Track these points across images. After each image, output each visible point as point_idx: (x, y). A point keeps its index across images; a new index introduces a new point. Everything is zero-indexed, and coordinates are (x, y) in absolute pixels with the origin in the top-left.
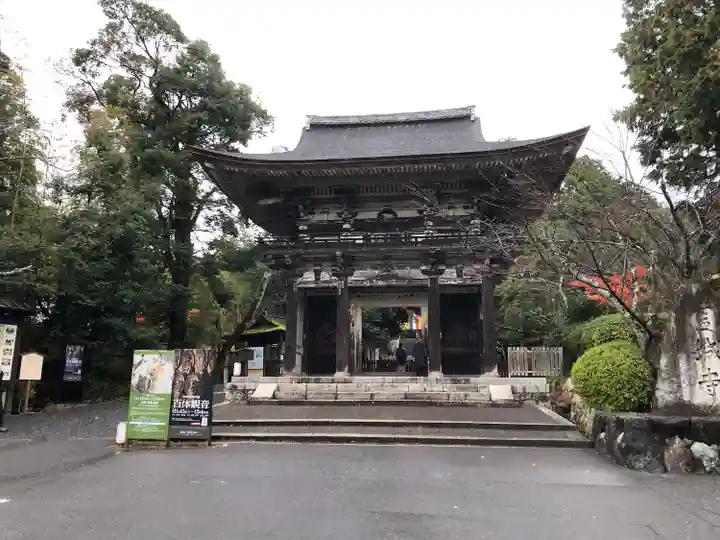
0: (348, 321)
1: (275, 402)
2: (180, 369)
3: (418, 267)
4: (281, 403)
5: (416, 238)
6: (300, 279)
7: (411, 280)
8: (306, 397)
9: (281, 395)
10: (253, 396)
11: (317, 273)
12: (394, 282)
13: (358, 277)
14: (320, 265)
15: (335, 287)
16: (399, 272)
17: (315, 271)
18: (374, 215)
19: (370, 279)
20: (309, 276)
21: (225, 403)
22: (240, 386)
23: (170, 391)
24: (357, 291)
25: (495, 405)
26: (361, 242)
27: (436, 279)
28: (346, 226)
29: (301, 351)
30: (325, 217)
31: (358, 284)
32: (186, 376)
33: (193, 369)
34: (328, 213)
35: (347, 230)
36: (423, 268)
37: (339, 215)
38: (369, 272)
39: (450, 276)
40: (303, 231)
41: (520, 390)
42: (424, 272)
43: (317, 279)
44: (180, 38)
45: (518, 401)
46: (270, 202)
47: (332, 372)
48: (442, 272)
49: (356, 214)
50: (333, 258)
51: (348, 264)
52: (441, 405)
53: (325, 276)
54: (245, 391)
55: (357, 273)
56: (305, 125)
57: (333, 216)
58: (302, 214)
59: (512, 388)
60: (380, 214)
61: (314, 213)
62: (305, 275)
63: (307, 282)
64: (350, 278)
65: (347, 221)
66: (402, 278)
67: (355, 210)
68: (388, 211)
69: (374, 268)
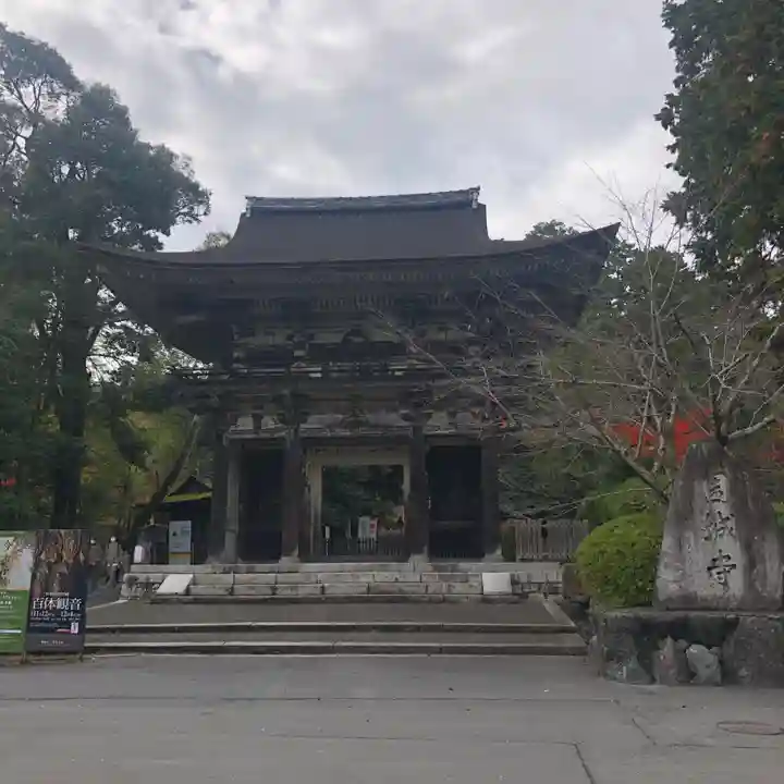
0: (303, 485)
1: (188, 598)
2: (43, 557)
3: (395, 410)
4: (197, 601)
5: (394, 371)
6: (233, 428)
7: (387, 427)
8: (231, 591)
9: (196, 590)
10: (159, 591)
11: (257, 419)
12: (361, 431)
13: (313, 424)
14: (261, 408)
15: (283, 439)
16: (370, 417)
17: (254, 416)
18: (338, 339)
19: (329, 427)
20: (245, 423)
21: (120, 601)
22: (142, 578)
23: (28, 587)
24: (314, 443)
25: (487, 600)
26: (319, 375)
27: (420, 428)
28: (298, 353)
29: (234, 526)
30: (270, 340)
31: (315, 434)
32: (50, 566)
33: (60, 557)
34: (273, 334)
35: (299, 359)
36: (404, 411)
37: (289, 337)
38: (328, 418)
39: (439, 424)
40: (238, 360)
41: (524, 579)
42: (406, 418)
43: (258, 427)
44: (71, 84)
45: (519, 593)
46: (193, 318)
47: (276, 558)
48: (429, 416)
49: (312, 337)
50: (278, 400)
51: (299, 407)
52: (416, 601)
53: (269, 423)
54: (149, 585)
55: (311, 419)
56: (244, 211)
57: (279, 339)
58: (236, 337)
59: (512, 576)
60: (345, 340)
61: (253, 335)
62: (240, 421)
63: (242, 432)
64: (302, 426)
65: (300, 346)
66: (376, 426)
67: (311, 331)
68: (357, 333)
69: (337, 412)
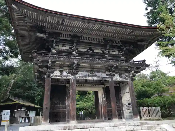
3: (104, 73)
6: (53, 74)
7: (102, 78)
11: (61, 72)
12: (95, 78)
13: (80, 75)
14: (63, 68)
15: (70, 79)
16: (97, 74)
18: (85, 50)
20: (57, 73)
27: (112, 78)
31: (81, 78)
34: (65, 47)
35: (74, 55)
36: (107, 73)
37: (71, 48)
39: (117, 78)
42: (107, 75)
43: (61, 75)
48: (114, 75)
49: (77, 49)
53: (65, 74)
55: (80, 73)
57: (67, 48)
58: (54, 45)
60: (87, 50)
61: (59, 46)
62: (55, 72)
63: (56, 76)
64: (77, 75)
65: (74, 51)
66: (99, 77)
67: (77, 47)
68: (91, 49)
69: (87, 71)
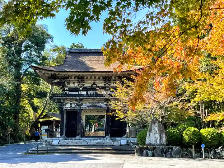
1: (59, 145)
3: (103, 103)
4: (61, 145)
6: (65, 107)
7: (101, 107)
8: (68, 144)
9: (60, 143)
10: (52, 143)
11: (71, 104)
12: (96, 108)
13: (84, 106)
14: (72, 102)
15: (77, 109)
16: (97, 104)
17: (70, 104)
18: (90, 85)
19: (88, 107)
21: (43, 145)
22: (48, 141)
26: (86, 95)
29: (65, 129)
30: (74, 86)
31: (84, 108)
35: (81, 90)
36: (105, 103)
37: (79, 85)
38: (88, 104)
40: (67, 90)
42: (105, 105)
43: (71, 106)
45: (128, 144)
46: (56, 81)
49: (83, 85)
50: (77, 100)
51: (81, 102)
53: (74, 105)
55: (84, 104)
57: (76, 85)
58: (66, 85)
59: (127, 141)
60: (92, 85)
61: (70, 84)
62: (67, 105)
63: (68, 107)
64: (81, 106)
65: (80, 87)
66: (98, 107)
67: (84, 83)
68: (94, 84)
69: (90, 103)
